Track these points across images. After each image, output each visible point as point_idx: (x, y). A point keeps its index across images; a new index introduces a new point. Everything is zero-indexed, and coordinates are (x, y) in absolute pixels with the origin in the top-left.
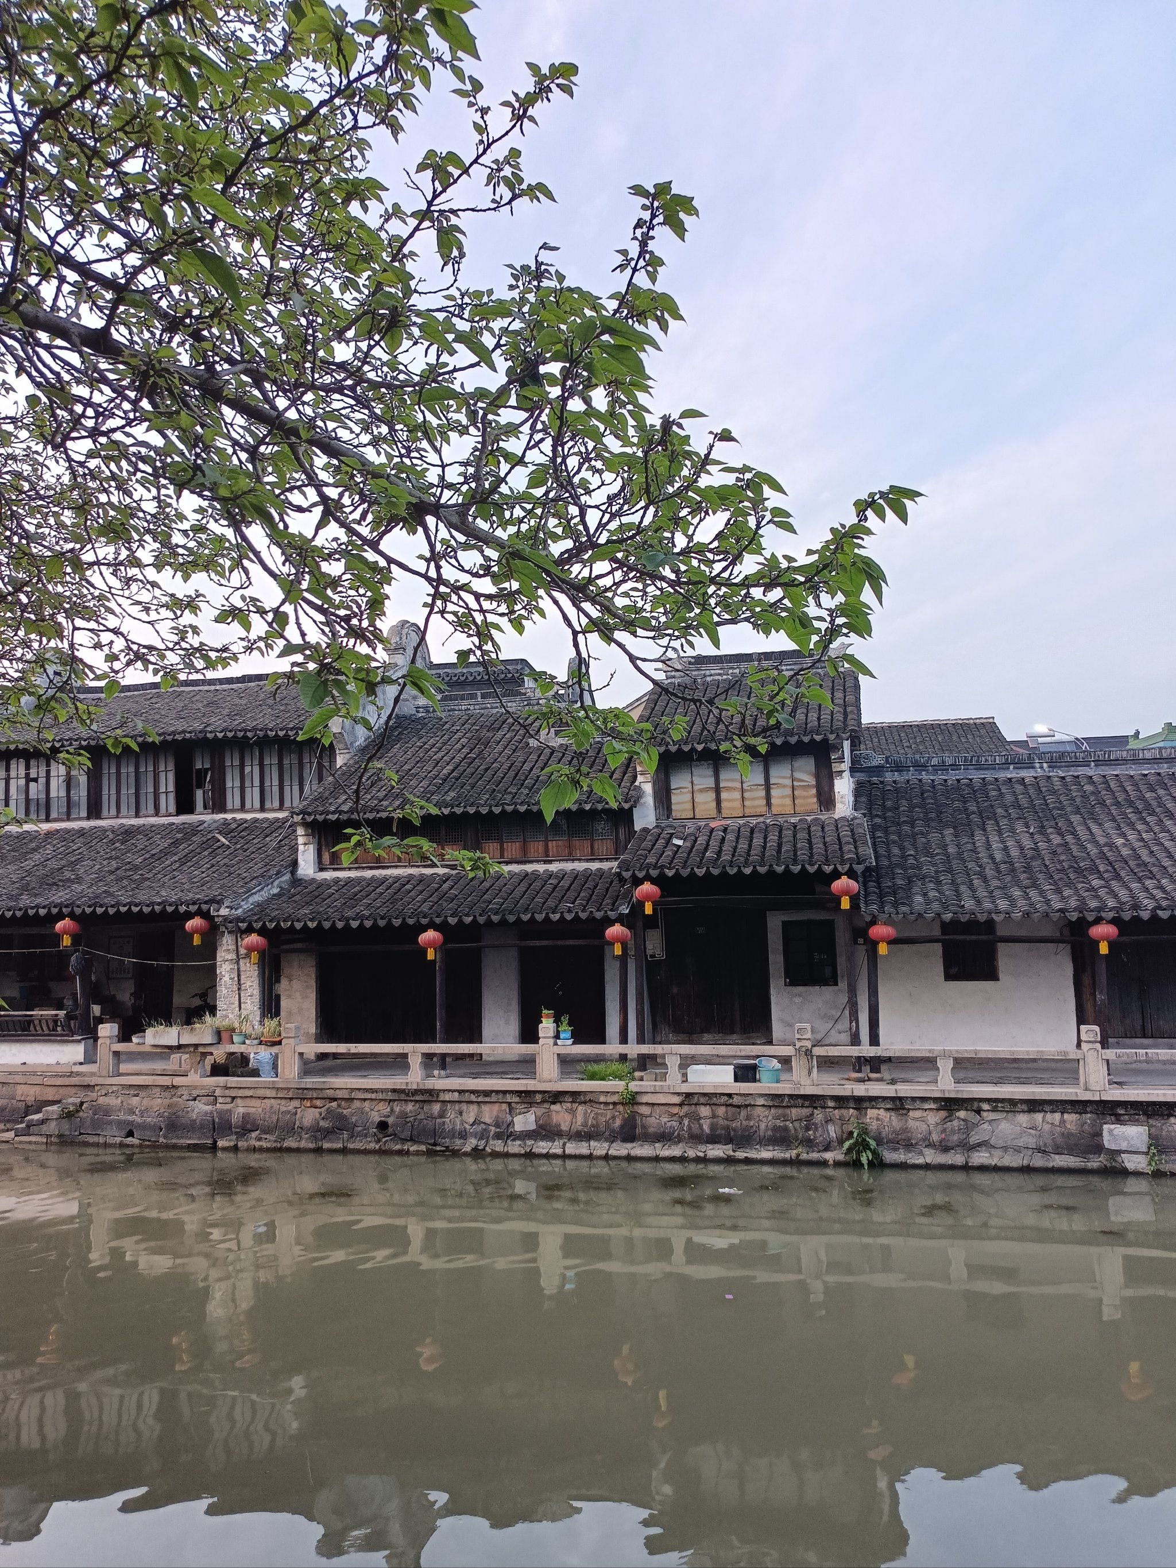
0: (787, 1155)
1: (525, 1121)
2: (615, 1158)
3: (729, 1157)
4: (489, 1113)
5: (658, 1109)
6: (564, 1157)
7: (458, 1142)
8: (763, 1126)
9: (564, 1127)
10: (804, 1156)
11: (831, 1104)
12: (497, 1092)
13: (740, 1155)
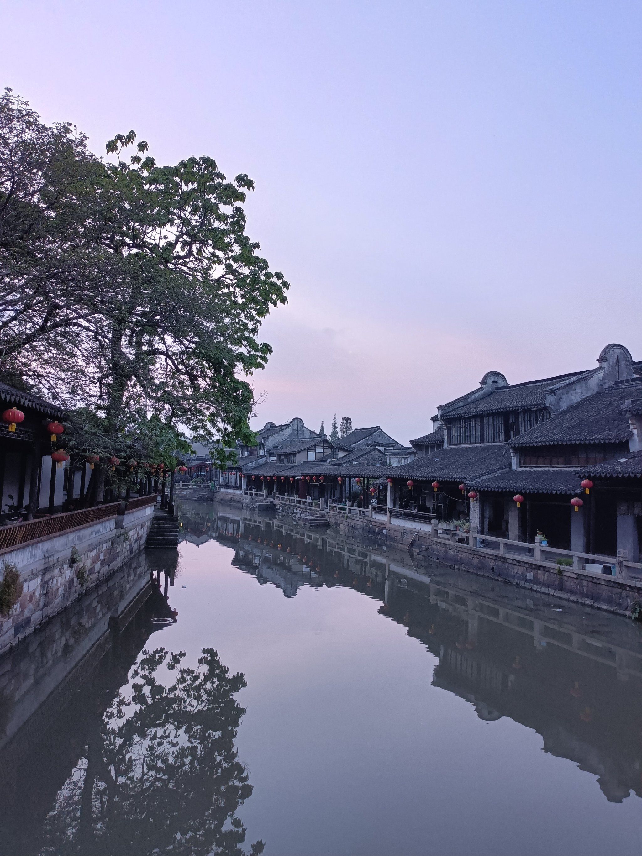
0: (612, 609)
1: (530, 575)
2: (556, 597)
3: (592, 605)
4: (521, 570)
5: (570, 579)
6: (541, 592)
7: (512, 579)
8: (604, 594)
9: (542, 581)
10: (618, 611)
11: (628, 589)
12: (523, 562)
13: (596, 605)
